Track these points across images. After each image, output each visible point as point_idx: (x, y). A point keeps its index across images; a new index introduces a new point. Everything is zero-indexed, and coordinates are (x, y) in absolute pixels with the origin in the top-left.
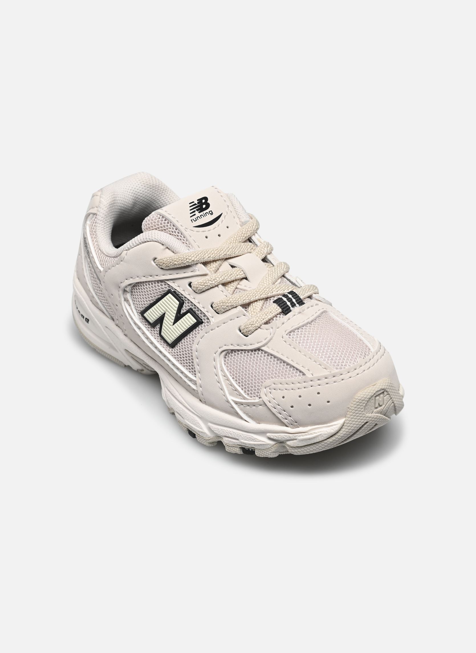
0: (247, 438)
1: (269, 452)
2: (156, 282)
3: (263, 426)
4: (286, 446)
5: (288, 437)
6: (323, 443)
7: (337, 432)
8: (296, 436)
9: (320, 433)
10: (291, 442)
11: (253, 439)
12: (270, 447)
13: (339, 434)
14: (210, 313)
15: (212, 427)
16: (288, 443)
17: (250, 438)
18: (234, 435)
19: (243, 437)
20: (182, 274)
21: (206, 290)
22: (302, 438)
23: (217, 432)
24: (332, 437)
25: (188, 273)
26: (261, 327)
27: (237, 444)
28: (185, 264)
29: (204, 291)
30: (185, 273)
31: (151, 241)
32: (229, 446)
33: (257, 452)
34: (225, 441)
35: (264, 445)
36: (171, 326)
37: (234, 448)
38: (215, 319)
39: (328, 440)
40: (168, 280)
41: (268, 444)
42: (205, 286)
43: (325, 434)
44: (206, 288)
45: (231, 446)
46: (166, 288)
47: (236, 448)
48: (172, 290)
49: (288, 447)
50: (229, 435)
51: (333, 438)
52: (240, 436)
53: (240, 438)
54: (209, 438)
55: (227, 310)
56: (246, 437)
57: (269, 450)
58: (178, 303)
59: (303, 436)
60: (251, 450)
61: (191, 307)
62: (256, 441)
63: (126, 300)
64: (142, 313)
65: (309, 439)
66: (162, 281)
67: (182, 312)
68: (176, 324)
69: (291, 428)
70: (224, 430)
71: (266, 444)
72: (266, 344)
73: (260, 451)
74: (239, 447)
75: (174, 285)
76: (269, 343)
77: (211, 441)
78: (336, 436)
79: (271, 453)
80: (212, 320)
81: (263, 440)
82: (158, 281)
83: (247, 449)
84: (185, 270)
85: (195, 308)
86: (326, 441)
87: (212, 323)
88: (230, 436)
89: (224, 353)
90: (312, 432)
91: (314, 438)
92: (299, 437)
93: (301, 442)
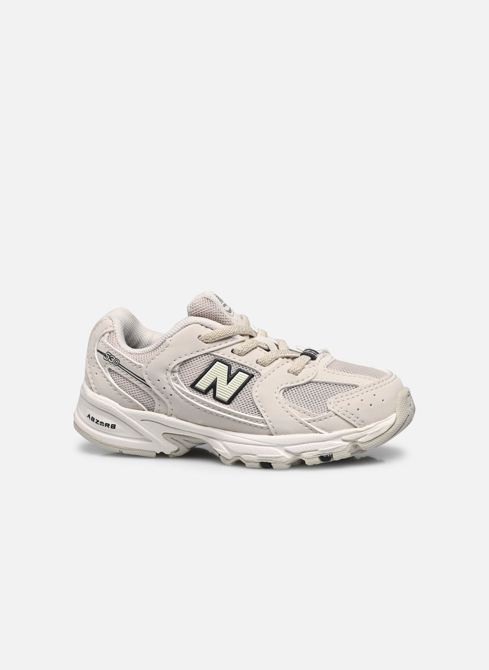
0: (326, 445)
1: (345, 452)
2: (203, 355)
3: (335, 433)
4: (357, 444)
5: (360, 435)
6: (386, 434)
7: (393, 424)
8: (366, 432)
9: (383, 426)
10: (363, 438)
11: (331, 444)
12: (346, 447)
13: (395, 425)
14: (258, 367)
15: (290, 448)
16: (360, 440)
17: (328, 444)
18: (313, 447)
19: (322, 446)
20: (224, 344)
21: (249, 351)
22: (371, 432)
23: (296, 451)
24: (390, 429)
25: (230, 342)
26: (305, 367)
27: (316, 454)
28: (228, 335)
29: (247, 353)
30: (226, 343)
31: (192, 324)
32: (309, 459)
33: (335, 456)
34: (304, 456)
35: (341, 446)
36: (225, 386)
37: (314, 459)
38: (264, 371)
39: (389, 431)
40: (213, 352)
41: (344, 445)
42: (248, 348)
43: (387, 426)
44: (250, 349)
45: (311, 458)
46: (213, 358)
47: (315, 459)
48: (219, 359)
49: (360, 444)
50: (308, 449)
51: (392, 429)
52: (319, 446)
53: (319, 448)
54: (288, 460)
55: (272, 362)
56: (324, 445)
57: (345, 451)
58: (227, 367)
59: (372, 431)
60: (329, 456)
61: (239, 368)
62: (334, 445)
63: (175, 379)
64: (193, 386)
65: (377, 432)
66: (207, 354)
67: (232, 373)
68: (230, 383)
69: (359, 427)
70: (303, 446)
71: (343, 446)
72: (315, 377)
73: (337, 454)
74: (318, 457)
75: (219, 354)
76: (317, 376)
77: (289, 462)
78: (394, 427)
79: (347, 453)
80: (262, 373)
81: (339, 443)
82: (205, 354)
83: (326, 456)
84: (226, 341)
85: (243, 367)
86: (387, 433)
87: (262, 374)
88: (310, 449)
89: (282, 391)
90: (377, 426)
91: (380, 430)
92: (368, 432)
93: (371, 436)
